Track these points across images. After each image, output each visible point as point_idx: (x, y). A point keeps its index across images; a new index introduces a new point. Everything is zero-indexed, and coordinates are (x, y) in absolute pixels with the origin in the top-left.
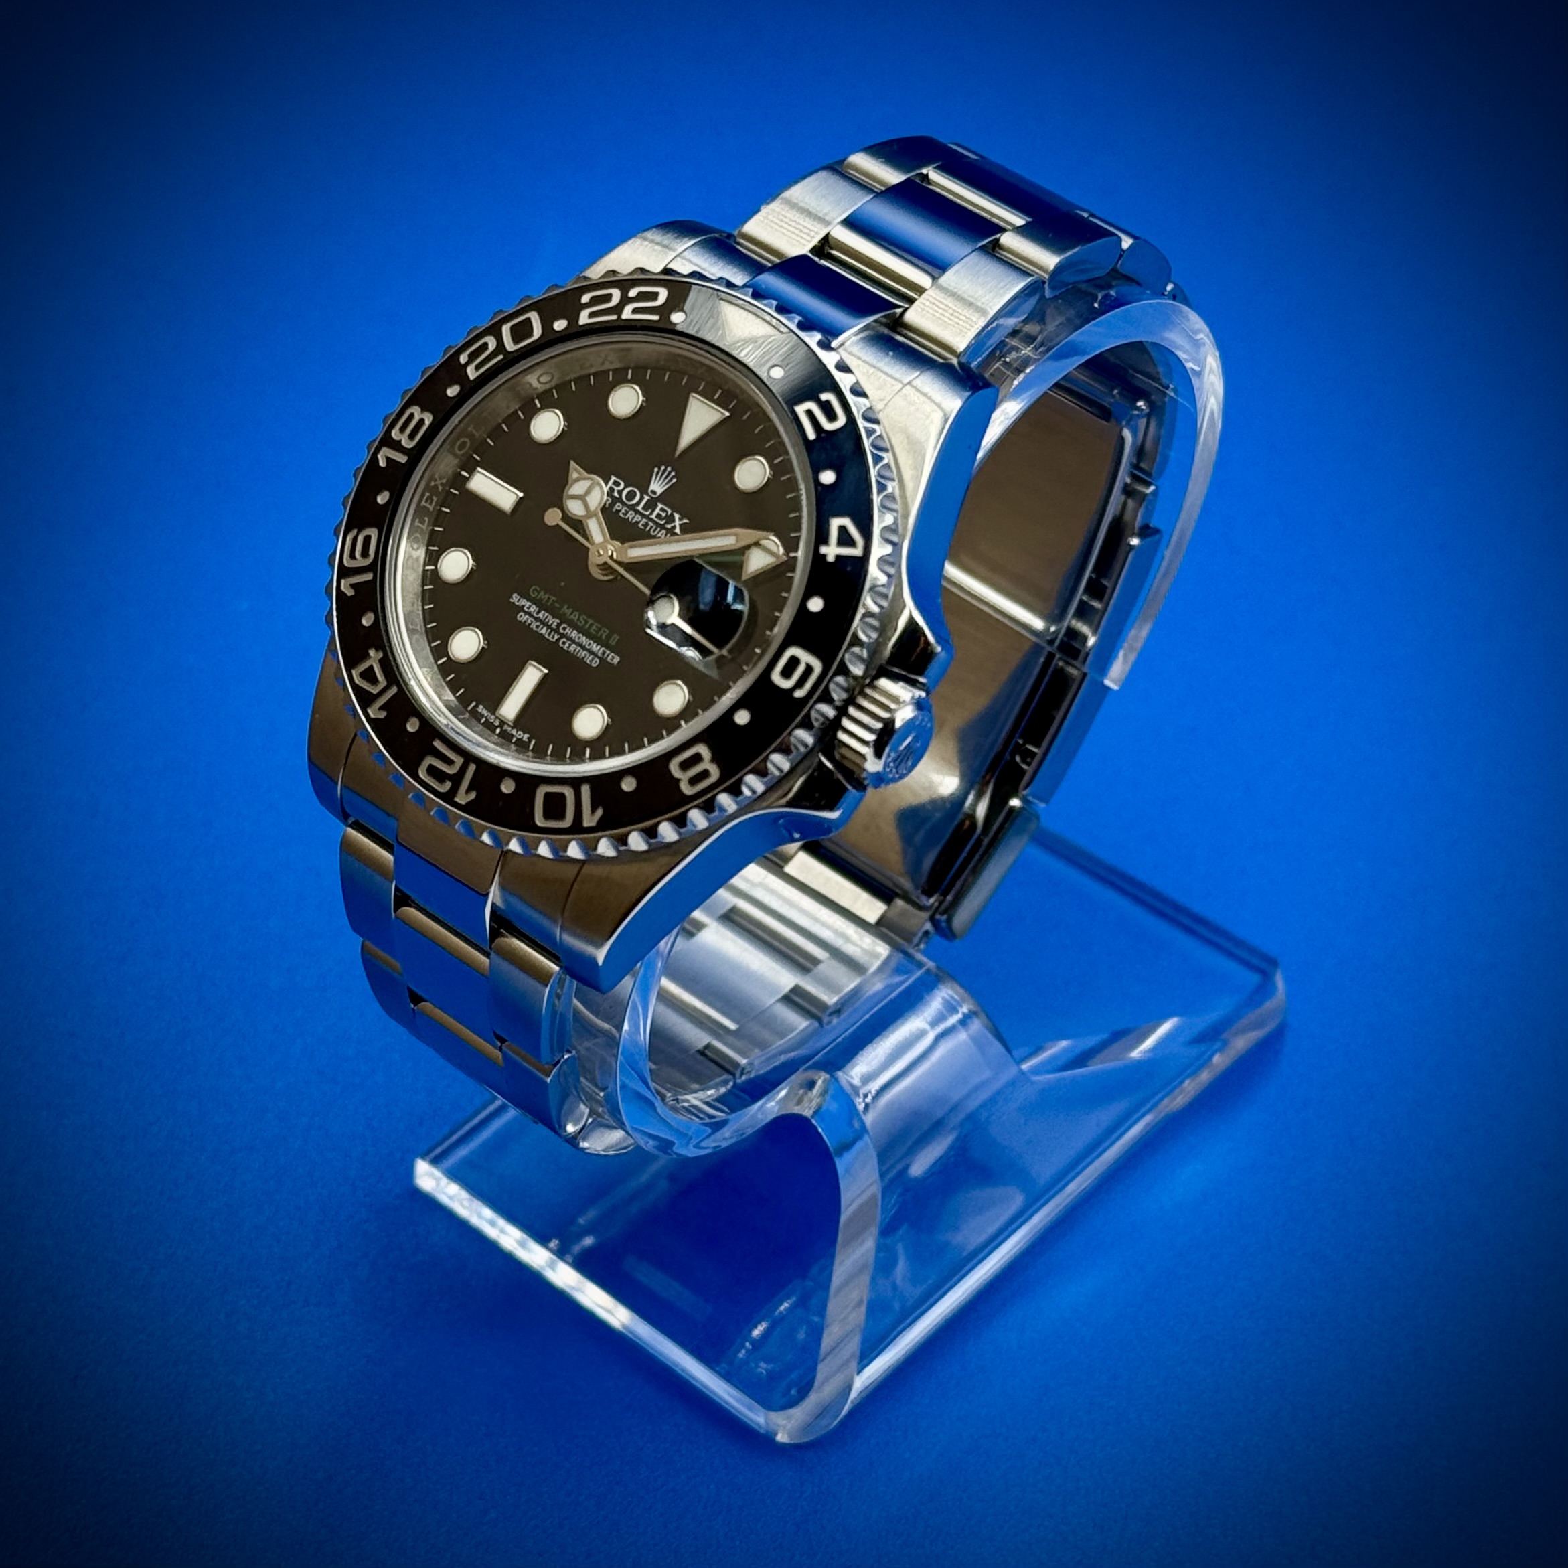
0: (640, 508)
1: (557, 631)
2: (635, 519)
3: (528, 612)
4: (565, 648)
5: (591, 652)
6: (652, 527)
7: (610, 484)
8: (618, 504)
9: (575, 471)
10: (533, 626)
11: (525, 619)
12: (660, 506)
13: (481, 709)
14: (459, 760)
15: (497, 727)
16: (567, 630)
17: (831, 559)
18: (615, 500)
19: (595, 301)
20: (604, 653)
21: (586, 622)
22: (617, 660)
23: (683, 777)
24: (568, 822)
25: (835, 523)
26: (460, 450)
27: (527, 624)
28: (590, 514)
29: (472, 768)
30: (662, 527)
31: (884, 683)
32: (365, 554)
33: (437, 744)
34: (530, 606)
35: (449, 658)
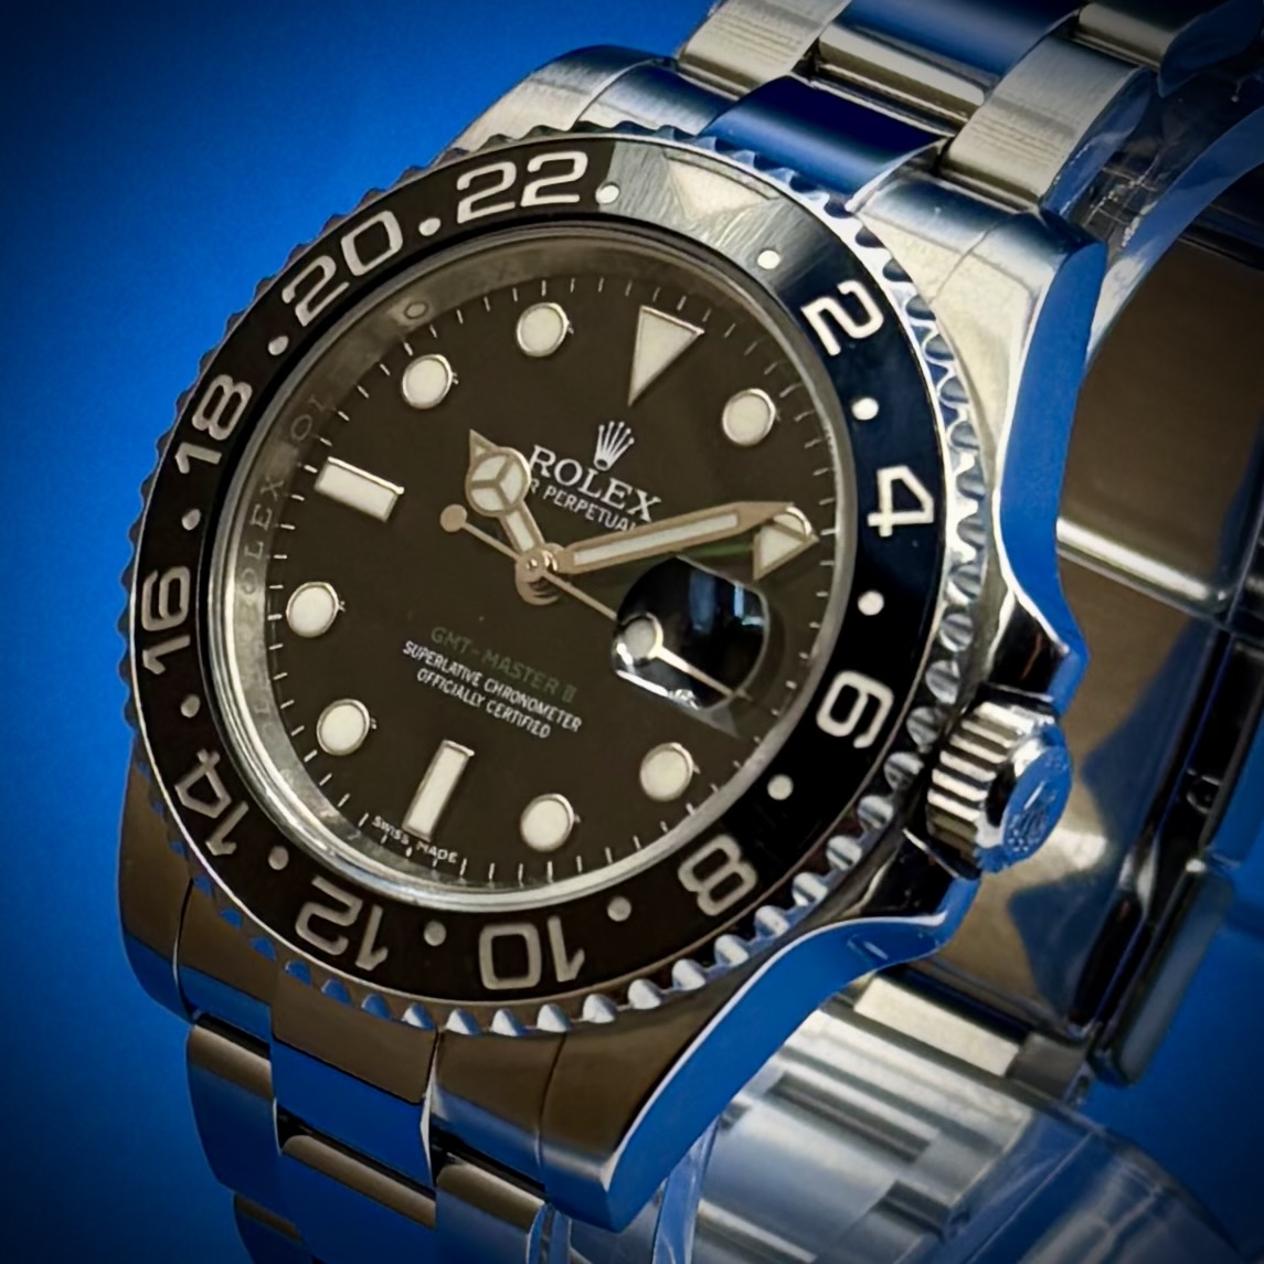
0: (584, 489)
1: (480, 690)
2: (579, 506)
3: (434, 666)
4: (496, 715)
5: (536, 716)
6: (606, 515)
7: (534, 458)
8: (550, 487)
9: (478, 444)
10: (444, 685)
11: (429, 678)
12: (614, 482)
13: (378, 822)
14: (355, 905)
15: (406, 847)
16: (496, 687)
17: (886, 532)
18: (545, 482)
19: (477, 185)
20: (556, 715)
21: (524, 672)
22: (577, 723)
23: (703, 890)
24: (533, 979)
25: (886, 477)
26: (299, 434)
27: (434, 684)
28: (509, 508)
29: (377, 913)
30: (623, 513)
31: (988, 710)
32: (173, 607)
33: (319, 883)
34: (434, 658)
35: (320, 751)
